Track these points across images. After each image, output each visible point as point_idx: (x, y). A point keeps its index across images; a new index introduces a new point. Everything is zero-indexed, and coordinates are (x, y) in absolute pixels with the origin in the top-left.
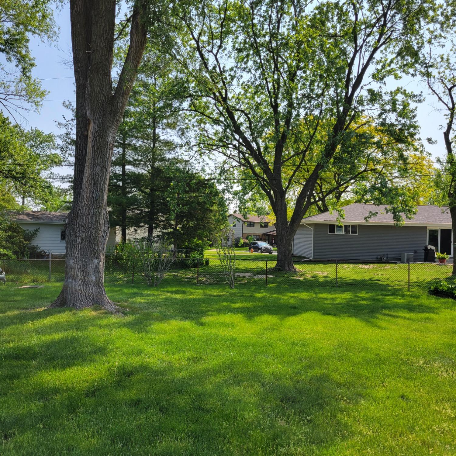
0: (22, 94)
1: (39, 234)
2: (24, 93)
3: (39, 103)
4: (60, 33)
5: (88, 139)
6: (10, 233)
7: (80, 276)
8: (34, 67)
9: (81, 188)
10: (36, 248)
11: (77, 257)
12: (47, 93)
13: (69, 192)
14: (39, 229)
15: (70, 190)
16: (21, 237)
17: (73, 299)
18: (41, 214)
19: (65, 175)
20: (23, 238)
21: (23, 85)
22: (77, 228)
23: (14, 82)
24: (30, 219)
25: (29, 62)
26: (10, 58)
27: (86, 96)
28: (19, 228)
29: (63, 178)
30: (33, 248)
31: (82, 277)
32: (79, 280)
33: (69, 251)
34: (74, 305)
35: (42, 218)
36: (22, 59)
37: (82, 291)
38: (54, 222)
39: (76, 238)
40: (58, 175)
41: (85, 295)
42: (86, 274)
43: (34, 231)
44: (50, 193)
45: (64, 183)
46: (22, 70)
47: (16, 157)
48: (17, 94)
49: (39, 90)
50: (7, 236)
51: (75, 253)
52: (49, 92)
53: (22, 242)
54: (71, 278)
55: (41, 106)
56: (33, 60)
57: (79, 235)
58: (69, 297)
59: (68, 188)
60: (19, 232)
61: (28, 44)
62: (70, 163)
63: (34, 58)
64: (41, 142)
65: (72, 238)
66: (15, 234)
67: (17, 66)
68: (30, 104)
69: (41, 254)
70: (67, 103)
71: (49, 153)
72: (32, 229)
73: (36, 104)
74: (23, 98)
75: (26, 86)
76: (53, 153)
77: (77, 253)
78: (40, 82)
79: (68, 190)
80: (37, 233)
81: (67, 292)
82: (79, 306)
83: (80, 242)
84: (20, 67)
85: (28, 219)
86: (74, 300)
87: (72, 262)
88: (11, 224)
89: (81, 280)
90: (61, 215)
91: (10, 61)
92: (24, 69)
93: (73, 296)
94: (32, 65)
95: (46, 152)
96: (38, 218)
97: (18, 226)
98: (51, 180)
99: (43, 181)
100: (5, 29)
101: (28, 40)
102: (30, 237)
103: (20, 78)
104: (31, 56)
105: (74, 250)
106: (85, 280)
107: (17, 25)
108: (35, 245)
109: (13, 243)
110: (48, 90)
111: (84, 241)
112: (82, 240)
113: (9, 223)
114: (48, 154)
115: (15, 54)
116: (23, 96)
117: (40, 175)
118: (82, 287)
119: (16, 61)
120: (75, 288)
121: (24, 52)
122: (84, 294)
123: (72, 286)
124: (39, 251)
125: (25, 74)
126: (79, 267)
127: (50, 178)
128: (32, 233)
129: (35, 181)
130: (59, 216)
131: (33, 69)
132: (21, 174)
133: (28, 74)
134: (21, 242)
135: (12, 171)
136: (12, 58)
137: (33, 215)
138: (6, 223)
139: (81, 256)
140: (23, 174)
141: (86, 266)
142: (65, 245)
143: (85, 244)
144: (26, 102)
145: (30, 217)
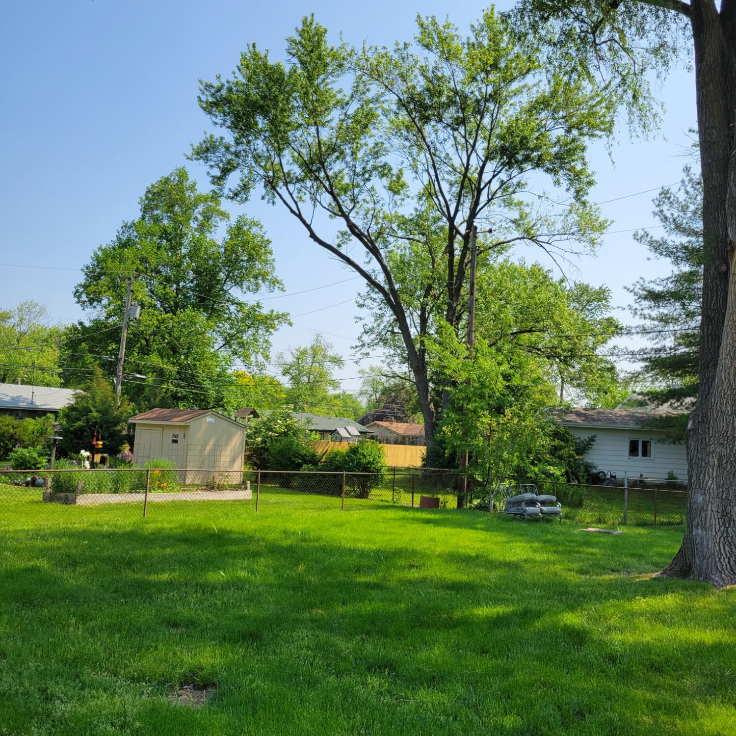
0: (572, 231)
1: (595, 445)
2: (575, 229)
3: (595, 241)
4: (664, 113)
5: (731, 278)
6: (557, 442)
7: (717, 526)
8: (593, 186)
9: (715, 365)
10: (590, 466)
11: (711, 491)
12: (609, 223)
13: (641, 376)
14: (595, 437)
15: (643, 374)
16: (572, 448)
17: (705, 566)
18: (596, 413)
19: (637, 349)
20: (573, 450)
21: (574, 218)
22: (710, 438)
23: (561, 215)
24: (582, 420)
25: (585, 180)
26: (558, 180)
27: (727, 202)
28: (568, 434)
29: (633, 353)
30: (588, 467)
31: (722, 529)
32: (716, 533)
33: (694, 478)
34: (707, 578)
35: (599, 420)
36: (576, 177)
37: (721, 554)
38: (619, 426)
39: (709, 455)
40: (625, 350)
41: (729, 563)
42: (729, 524)
43: (588, 440)
44: (614, 380)
45: (634, 362)
46: (575, 194)
47: (564, 326)
48: (565, 232)
49: (596, 220)
50: (552, 446)
51: (707, 482)
52: (613, 222)
53: (573, 457)
54: (700, 528)
55: (600, 244)
56: (591, 175)
57: (714, 451)
58: (697, 562)
59: (639, 370)
60: (567, 441)
61: (585, 154)
62: (645, 330)
63: (593, 173)
64: (589, 302)
65: (700, 456)
66: (563, 443)
67: (568, 190)
68: (583, 244)
69: (598, 477)
70: (641, 233)
71: (600, 317)
72: (585, 436)
73: (592, 242)
74: (574, 237)
75: (578, 219)
76: (606, 317)
77: (709, 483)
78: (599, 208)
79: (639, 374)
80: (592, 443)
81: (693, 552)
82: (717, 582)
83: (716, 463)
84: (573, 190)
85: (579, 421)
86: (707, 568)
87: (700, 499)
88: (557, 427)
89: (719, 534)
90: (629, 415)
91: (559, 184)
92: (577, 192)
93: (705, 561)
94: (590, 183)
95: (595, 316)
96: (593, 420)
97: (566, 432)
98: (613, 359)
99: (601, 360)
100: (554, 140)
101: (584, 149)
102: (582, 449)
103: (569, 208)
104: (589, 171)
105: (704, 478)
106: (728, 533)
107: (569, 131)
108: (589, 461)
109: (560, 458)
110: (610, 220)
111: (725, 461)
112: (720, 460)
113: (553, 428)
114: (598, 319)
115: (567, 172)
116: (573, 234)
117: (597, 352)
118: (721, 546)
119: (567, 182)
120: (708, 548)
121: (579, 167)
122: (727, 560)
123: (702, 543)
124: (594, 471)
125: (579, 199)
126: (714, 509)
127: (612, 354)
128: (585, 443)
129: (589, 359)
130: (626, 416)
131: (591, 190)
132: (569, 351)
133: (583, 199)
134: (571, 456)
135: (556, 348)
136: (562, 181)
137: (585, 415)
138: (550, 426)
139: (718, 488)
140: (571, 350)
141: (728, 508)
142: (687, 467)
143: (725, 468)
144: (577, 242)
145: (583, 418)
